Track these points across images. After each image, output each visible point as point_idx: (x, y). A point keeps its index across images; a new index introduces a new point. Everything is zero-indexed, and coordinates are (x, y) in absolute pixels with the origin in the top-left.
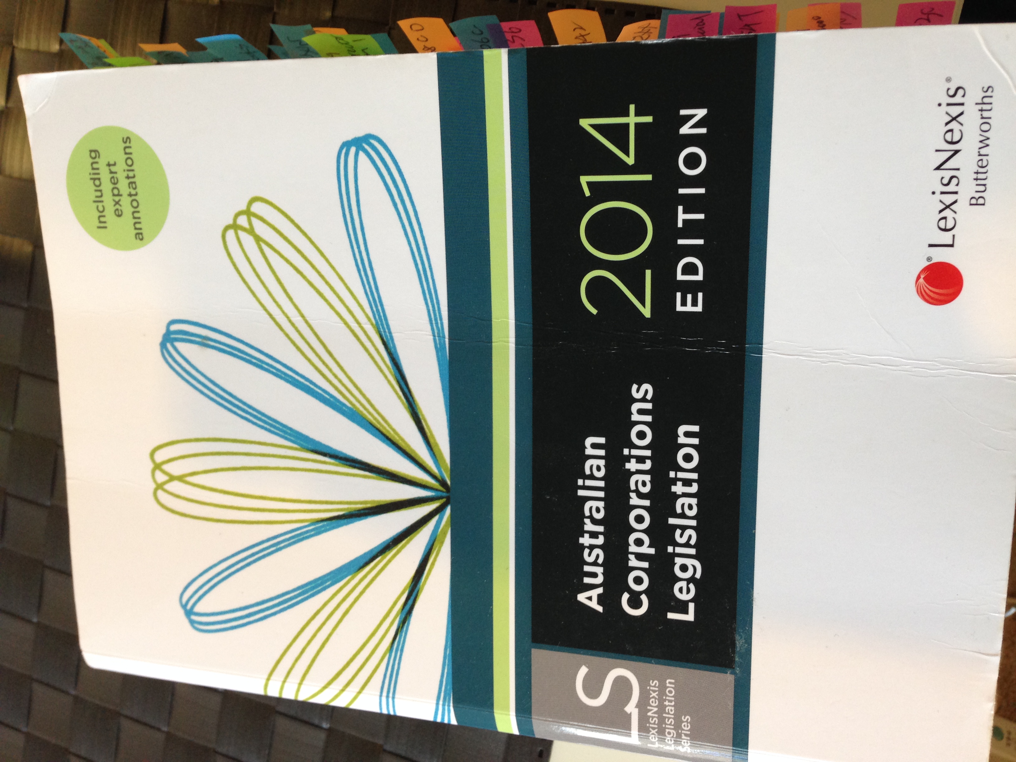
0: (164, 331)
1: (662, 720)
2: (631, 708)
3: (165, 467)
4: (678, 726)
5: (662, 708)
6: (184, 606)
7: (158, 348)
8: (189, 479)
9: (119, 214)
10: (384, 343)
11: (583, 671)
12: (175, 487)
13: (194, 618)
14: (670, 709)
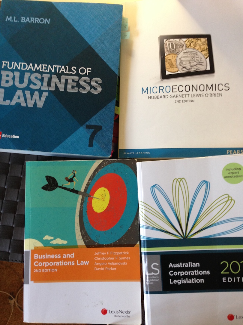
0: (208, 181)
1: (152, 279)
2: (152, 273)
3: (181, 181)
4: (151, 282)
5: (154, 279)
6: (155, 185)
7: (204, 180)
8: (180, 186)
9: (229, 173)
10: (211, 225)
11: (158, 264)
12: (178, 183)
13: (153, 187)
14: (154, 280)
